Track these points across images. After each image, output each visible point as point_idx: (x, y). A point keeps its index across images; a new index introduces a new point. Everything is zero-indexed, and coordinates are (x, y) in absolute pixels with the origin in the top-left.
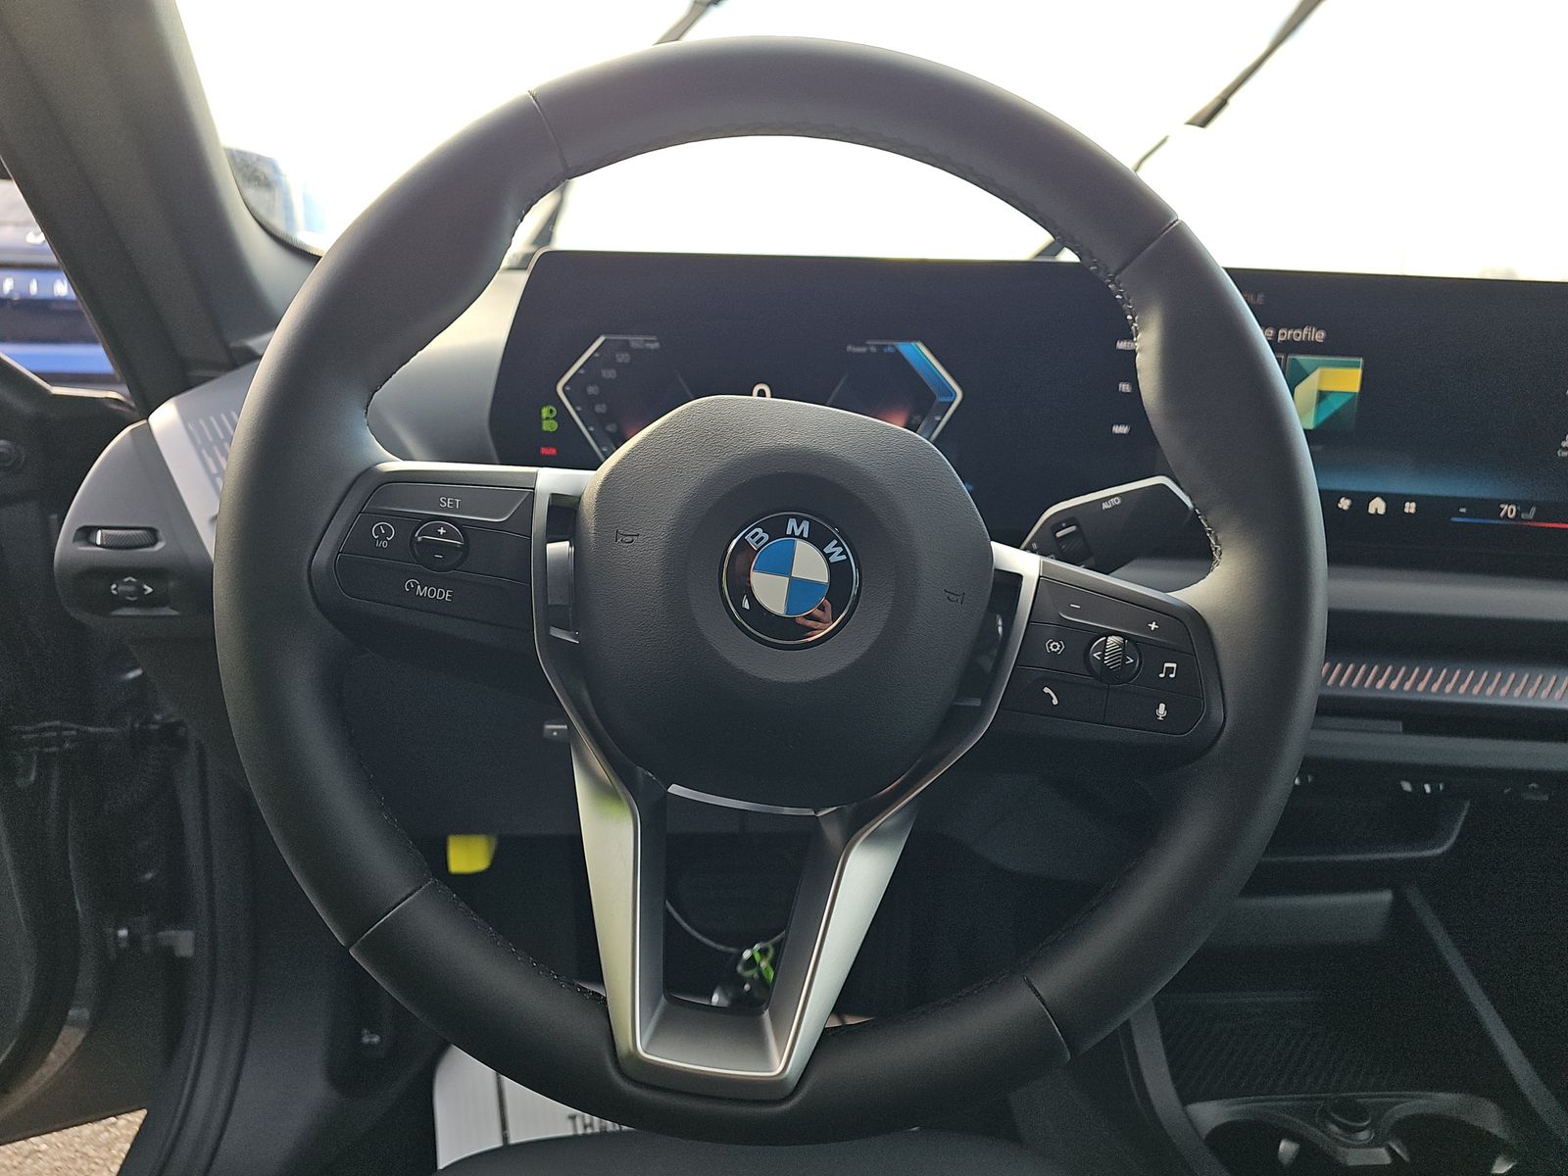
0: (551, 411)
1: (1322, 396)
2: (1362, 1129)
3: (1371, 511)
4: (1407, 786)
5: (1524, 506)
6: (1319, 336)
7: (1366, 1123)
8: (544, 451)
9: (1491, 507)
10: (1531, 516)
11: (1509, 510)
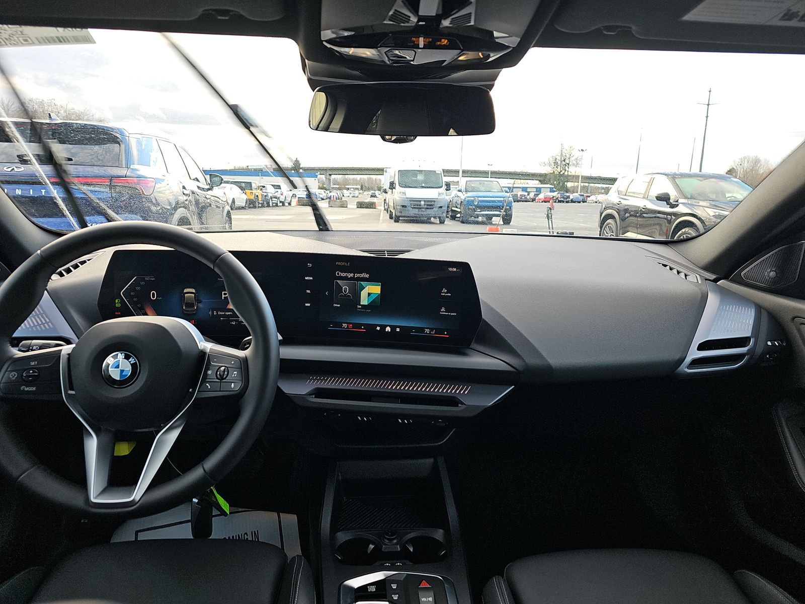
0: (119, 301)
1: (369, 294)
2: (394, 539)
3: (387, 331)
4: (400, 421)
5: (432, 330)
6: (367, 276)
7: (394, 537)
8: (116, 313)
9: (422, 330)
10: (434, 333)
11: (427, 331)
